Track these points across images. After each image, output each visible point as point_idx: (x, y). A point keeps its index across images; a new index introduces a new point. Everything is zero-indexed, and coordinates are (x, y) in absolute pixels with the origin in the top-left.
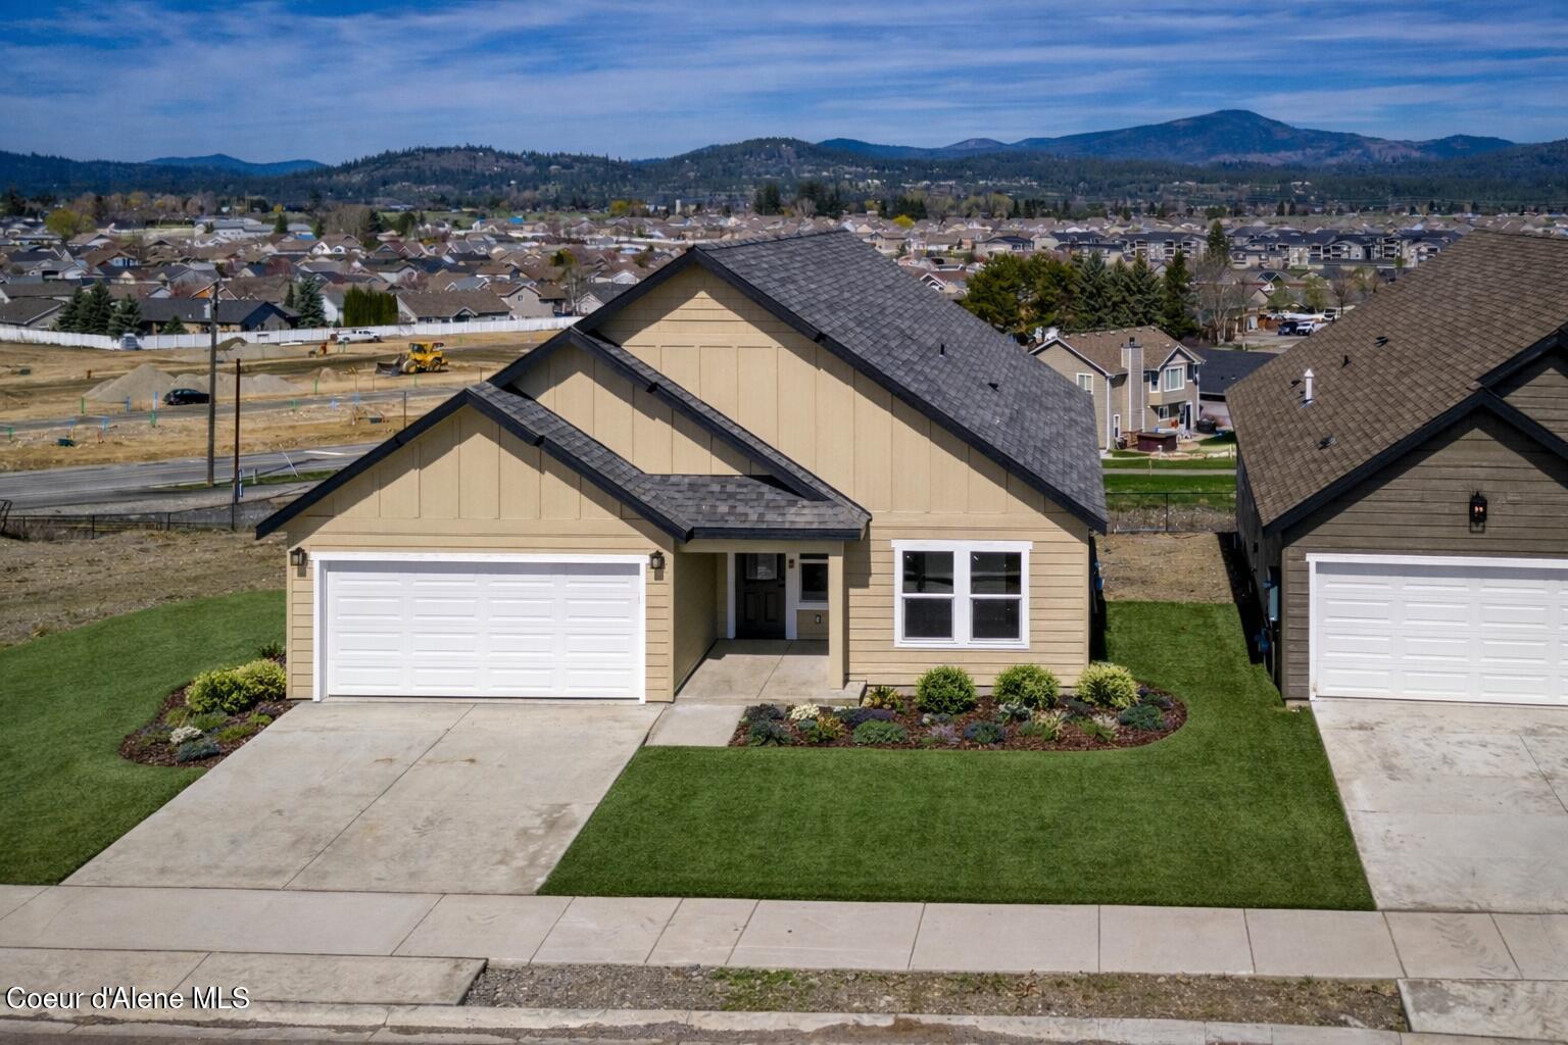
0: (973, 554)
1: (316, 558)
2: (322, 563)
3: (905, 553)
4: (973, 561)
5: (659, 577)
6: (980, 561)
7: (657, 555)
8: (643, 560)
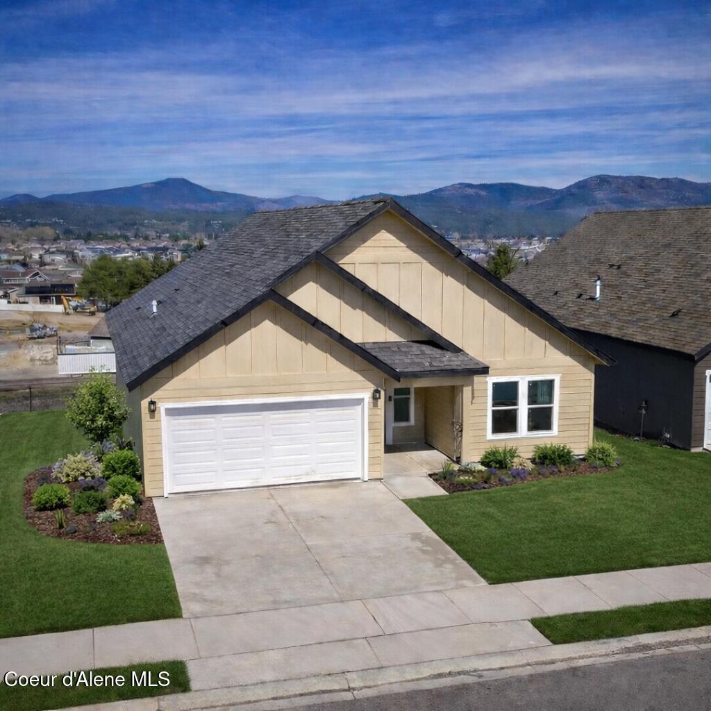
0: (529, 382)
1: (162, 407)
2: (166, 409)
3: (494, 384)
4: (529, 386)
5: (375, 405)
6: (533, 386)
7: (377, 391)
8: (367, 396)
